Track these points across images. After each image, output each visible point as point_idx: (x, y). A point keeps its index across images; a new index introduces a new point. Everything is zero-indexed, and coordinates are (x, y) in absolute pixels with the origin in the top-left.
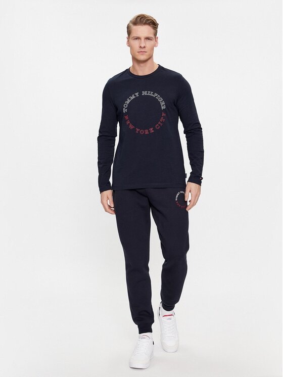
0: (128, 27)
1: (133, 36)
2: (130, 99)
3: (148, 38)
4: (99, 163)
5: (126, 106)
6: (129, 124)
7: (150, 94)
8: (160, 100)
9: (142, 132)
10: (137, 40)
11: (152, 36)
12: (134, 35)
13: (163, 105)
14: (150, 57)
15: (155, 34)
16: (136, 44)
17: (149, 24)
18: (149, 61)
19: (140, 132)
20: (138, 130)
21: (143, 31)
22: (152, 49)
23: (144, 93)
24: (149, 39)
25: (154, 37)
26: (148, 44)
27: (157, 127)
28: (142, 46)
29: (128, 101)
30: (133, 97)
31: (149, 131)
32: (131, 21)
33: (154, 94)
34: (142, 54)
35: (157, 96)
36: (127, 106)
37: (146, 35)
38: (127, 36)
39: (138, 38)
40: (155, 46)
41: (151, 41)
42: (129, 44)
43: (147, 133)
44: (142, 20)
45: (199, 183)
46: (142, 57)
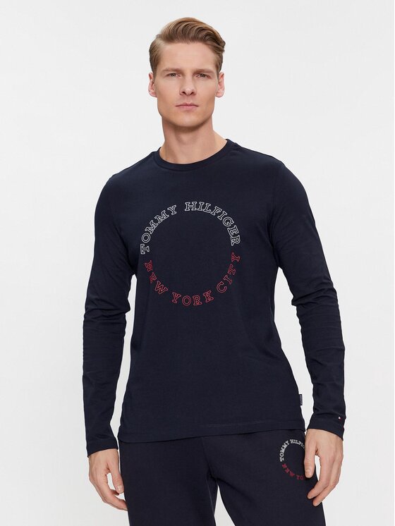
0: (153, 50)
1: (164, 68)
2: (156, 221)
3: (200, 74)
4: (85, 378)
5: (146, 238)
6: (155, 282)
7: (204, 207)
8: (228, 222)
9: (187, 301)
10: (174, 78)
11: (210, 67)
12: (167, 64)
13: (235, 235)
14: (206, 121)
15: (218, 65)
16: (172, 87)
17: (203, 40)
18: (203, 130)
19: (183, 300)
20: (176, 295)
21: (191, 55)
22: (211, 101)
23: (190, 206)
24: (204, 76)
25: (215, 71)
26: (203, 87)
27: (222, 287)
28: (188, 90)
29: (153, 227)
30: (163, 217)
31: (203, 299)
32: (159, 37)
33: (212, 208)
34: (188, 111)
35: (220, 214)
36: (149, 238)
37: (197, 65)
38: (150, 70)
39: (177, 73)
40: (217, 93)
41: (210, 80)
42: (155, 90)
43: (198, 303)
44: (186, 31)
45: (338, 430)
46: (187, 119)
